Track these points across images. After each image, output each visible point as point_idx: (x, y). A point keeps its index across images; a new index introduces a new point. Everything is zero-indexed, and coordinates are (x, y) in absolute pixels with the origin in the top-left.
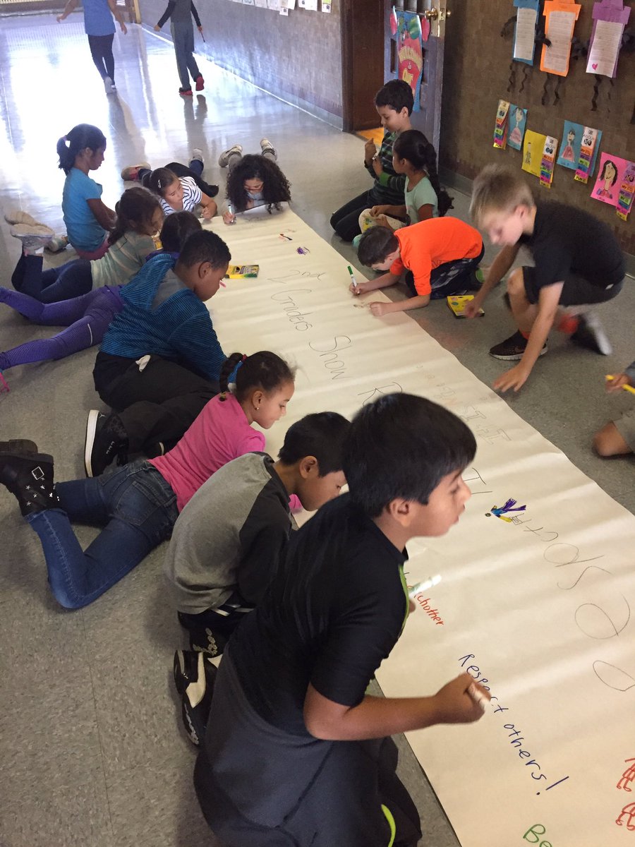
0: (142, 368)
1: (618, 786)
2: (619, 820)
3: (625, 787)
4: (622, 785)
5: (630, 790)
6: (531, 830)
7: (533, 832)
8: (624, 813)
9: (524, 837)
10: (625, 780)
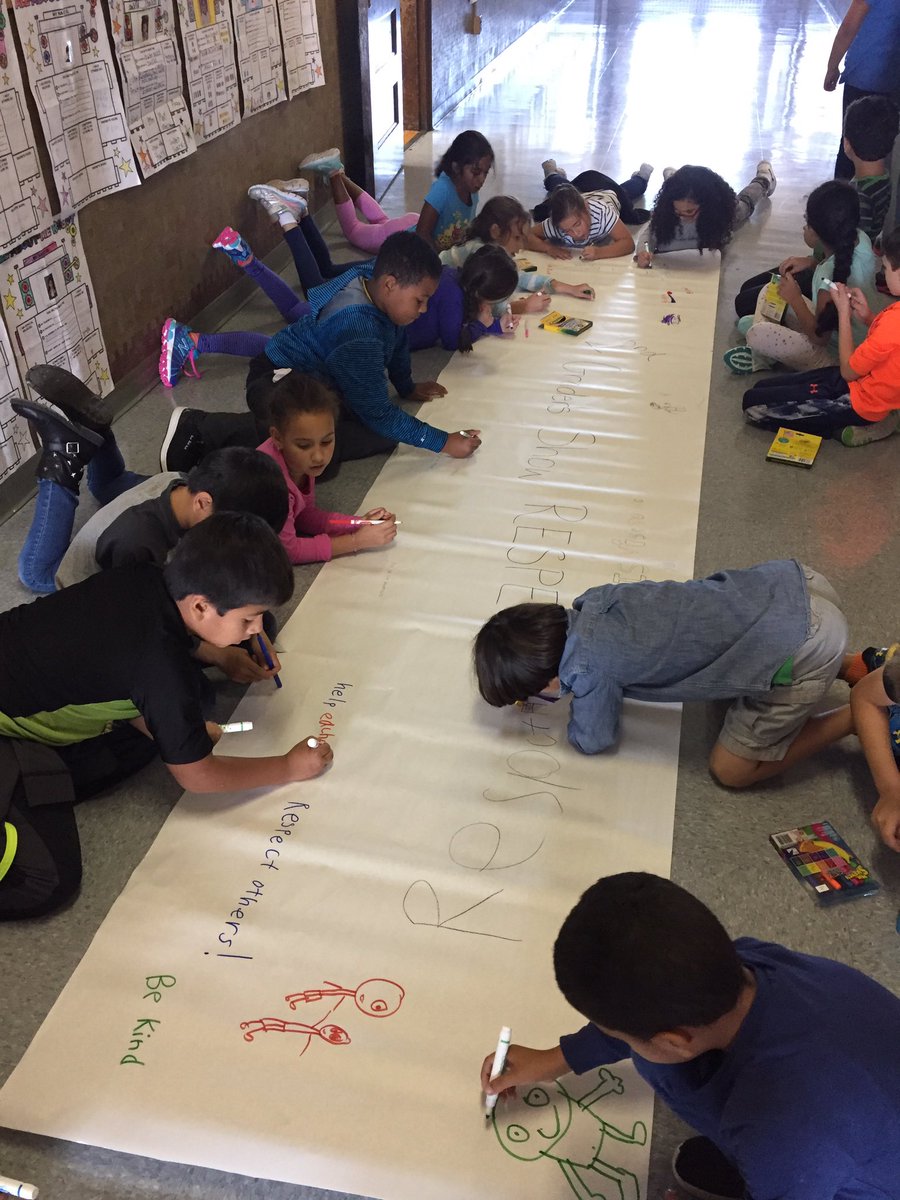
0: (276, 379)
1: (287, 998)
2: (247, 1024)
3: (292, 1002)
4: (292, 999)
5: (294, 1009)
6: (161, 977)
7: (161, 979)
8: (261, 1021)
9: (148, 979)
10: (303, 997)
